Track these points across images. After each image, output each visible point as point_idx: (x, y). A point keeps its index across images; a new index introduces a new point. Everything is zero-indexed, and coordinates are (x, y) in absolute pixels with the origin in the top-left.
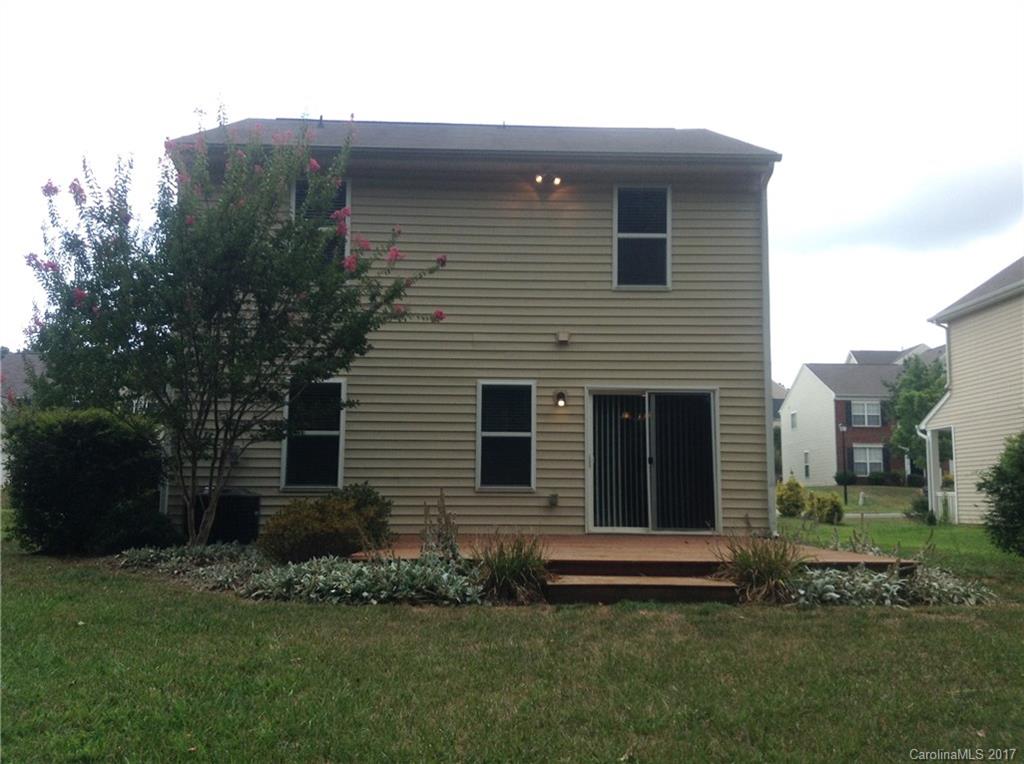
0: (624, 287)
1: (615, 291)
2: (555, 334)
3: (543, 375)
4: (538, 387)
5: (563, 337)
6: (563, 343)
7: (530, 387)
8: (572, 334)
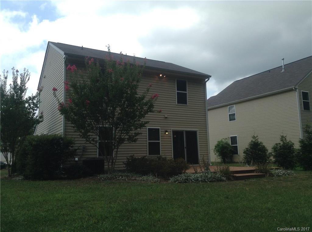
0: (179, 104)
1: (177, 105)
2: (164, 115)
3: (162, 126)
4: (161, 129)
5: (166, 116)
6: (166, 118)
7: (159, 129)
8: (168, 116)
